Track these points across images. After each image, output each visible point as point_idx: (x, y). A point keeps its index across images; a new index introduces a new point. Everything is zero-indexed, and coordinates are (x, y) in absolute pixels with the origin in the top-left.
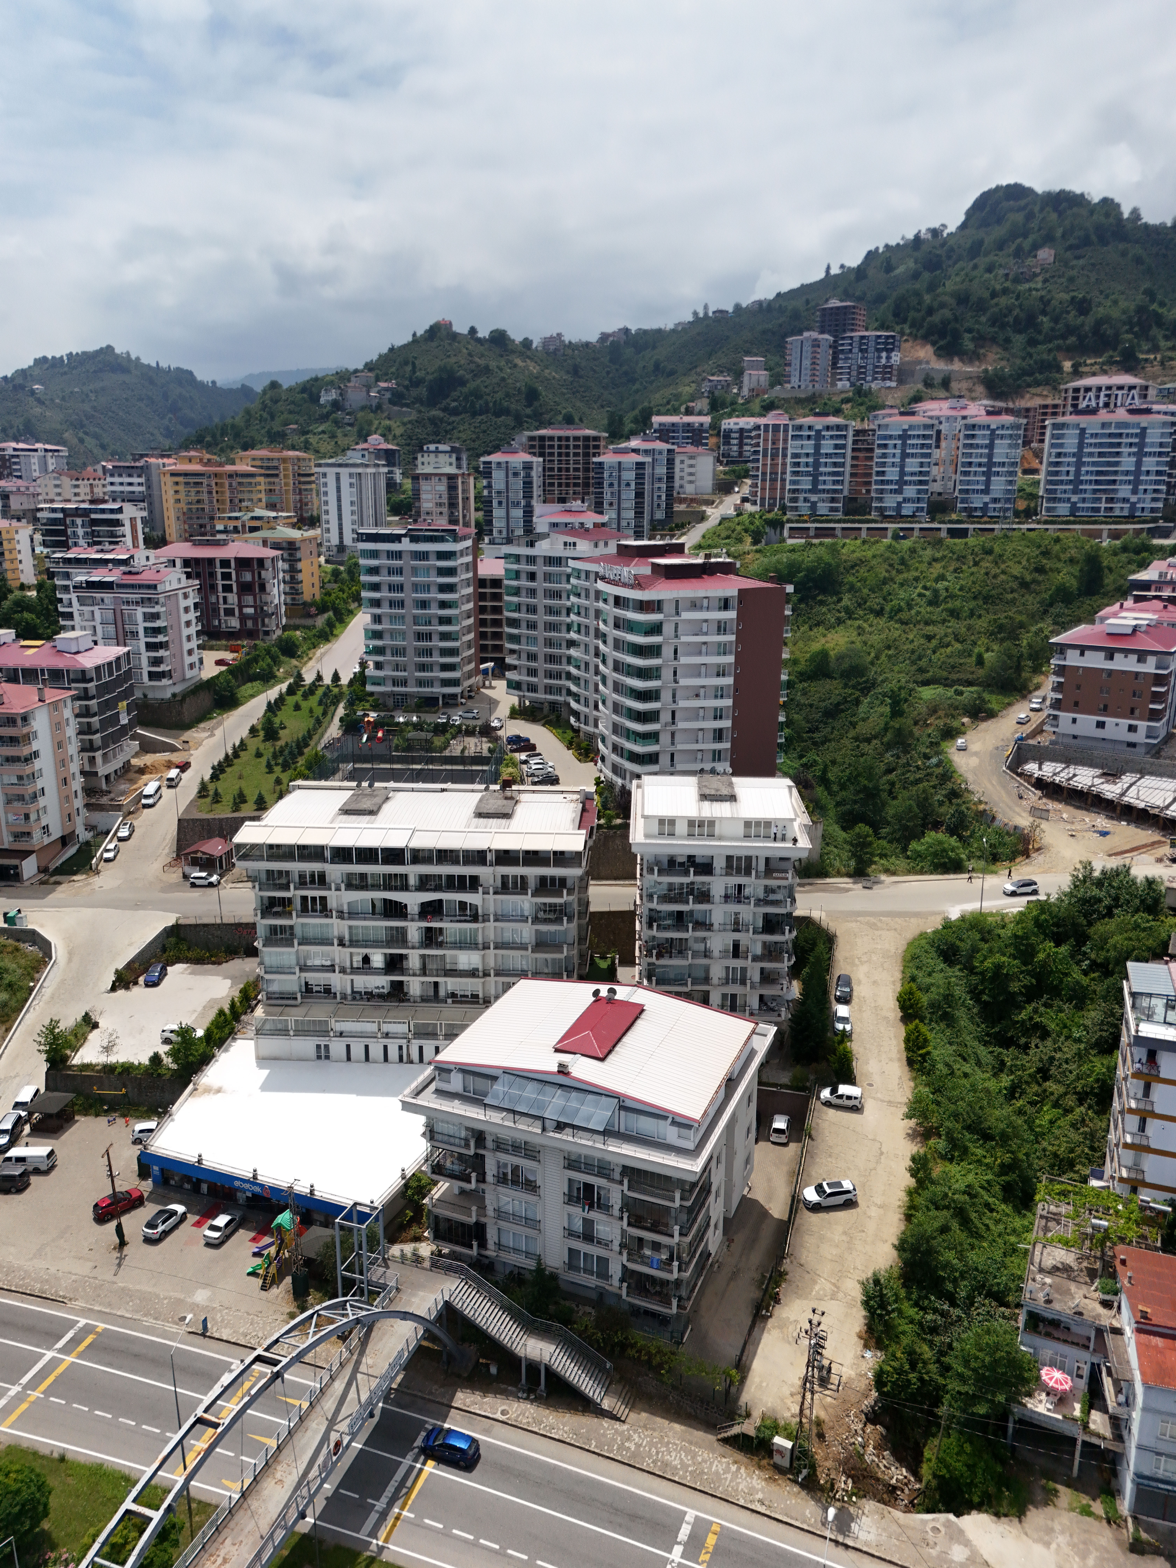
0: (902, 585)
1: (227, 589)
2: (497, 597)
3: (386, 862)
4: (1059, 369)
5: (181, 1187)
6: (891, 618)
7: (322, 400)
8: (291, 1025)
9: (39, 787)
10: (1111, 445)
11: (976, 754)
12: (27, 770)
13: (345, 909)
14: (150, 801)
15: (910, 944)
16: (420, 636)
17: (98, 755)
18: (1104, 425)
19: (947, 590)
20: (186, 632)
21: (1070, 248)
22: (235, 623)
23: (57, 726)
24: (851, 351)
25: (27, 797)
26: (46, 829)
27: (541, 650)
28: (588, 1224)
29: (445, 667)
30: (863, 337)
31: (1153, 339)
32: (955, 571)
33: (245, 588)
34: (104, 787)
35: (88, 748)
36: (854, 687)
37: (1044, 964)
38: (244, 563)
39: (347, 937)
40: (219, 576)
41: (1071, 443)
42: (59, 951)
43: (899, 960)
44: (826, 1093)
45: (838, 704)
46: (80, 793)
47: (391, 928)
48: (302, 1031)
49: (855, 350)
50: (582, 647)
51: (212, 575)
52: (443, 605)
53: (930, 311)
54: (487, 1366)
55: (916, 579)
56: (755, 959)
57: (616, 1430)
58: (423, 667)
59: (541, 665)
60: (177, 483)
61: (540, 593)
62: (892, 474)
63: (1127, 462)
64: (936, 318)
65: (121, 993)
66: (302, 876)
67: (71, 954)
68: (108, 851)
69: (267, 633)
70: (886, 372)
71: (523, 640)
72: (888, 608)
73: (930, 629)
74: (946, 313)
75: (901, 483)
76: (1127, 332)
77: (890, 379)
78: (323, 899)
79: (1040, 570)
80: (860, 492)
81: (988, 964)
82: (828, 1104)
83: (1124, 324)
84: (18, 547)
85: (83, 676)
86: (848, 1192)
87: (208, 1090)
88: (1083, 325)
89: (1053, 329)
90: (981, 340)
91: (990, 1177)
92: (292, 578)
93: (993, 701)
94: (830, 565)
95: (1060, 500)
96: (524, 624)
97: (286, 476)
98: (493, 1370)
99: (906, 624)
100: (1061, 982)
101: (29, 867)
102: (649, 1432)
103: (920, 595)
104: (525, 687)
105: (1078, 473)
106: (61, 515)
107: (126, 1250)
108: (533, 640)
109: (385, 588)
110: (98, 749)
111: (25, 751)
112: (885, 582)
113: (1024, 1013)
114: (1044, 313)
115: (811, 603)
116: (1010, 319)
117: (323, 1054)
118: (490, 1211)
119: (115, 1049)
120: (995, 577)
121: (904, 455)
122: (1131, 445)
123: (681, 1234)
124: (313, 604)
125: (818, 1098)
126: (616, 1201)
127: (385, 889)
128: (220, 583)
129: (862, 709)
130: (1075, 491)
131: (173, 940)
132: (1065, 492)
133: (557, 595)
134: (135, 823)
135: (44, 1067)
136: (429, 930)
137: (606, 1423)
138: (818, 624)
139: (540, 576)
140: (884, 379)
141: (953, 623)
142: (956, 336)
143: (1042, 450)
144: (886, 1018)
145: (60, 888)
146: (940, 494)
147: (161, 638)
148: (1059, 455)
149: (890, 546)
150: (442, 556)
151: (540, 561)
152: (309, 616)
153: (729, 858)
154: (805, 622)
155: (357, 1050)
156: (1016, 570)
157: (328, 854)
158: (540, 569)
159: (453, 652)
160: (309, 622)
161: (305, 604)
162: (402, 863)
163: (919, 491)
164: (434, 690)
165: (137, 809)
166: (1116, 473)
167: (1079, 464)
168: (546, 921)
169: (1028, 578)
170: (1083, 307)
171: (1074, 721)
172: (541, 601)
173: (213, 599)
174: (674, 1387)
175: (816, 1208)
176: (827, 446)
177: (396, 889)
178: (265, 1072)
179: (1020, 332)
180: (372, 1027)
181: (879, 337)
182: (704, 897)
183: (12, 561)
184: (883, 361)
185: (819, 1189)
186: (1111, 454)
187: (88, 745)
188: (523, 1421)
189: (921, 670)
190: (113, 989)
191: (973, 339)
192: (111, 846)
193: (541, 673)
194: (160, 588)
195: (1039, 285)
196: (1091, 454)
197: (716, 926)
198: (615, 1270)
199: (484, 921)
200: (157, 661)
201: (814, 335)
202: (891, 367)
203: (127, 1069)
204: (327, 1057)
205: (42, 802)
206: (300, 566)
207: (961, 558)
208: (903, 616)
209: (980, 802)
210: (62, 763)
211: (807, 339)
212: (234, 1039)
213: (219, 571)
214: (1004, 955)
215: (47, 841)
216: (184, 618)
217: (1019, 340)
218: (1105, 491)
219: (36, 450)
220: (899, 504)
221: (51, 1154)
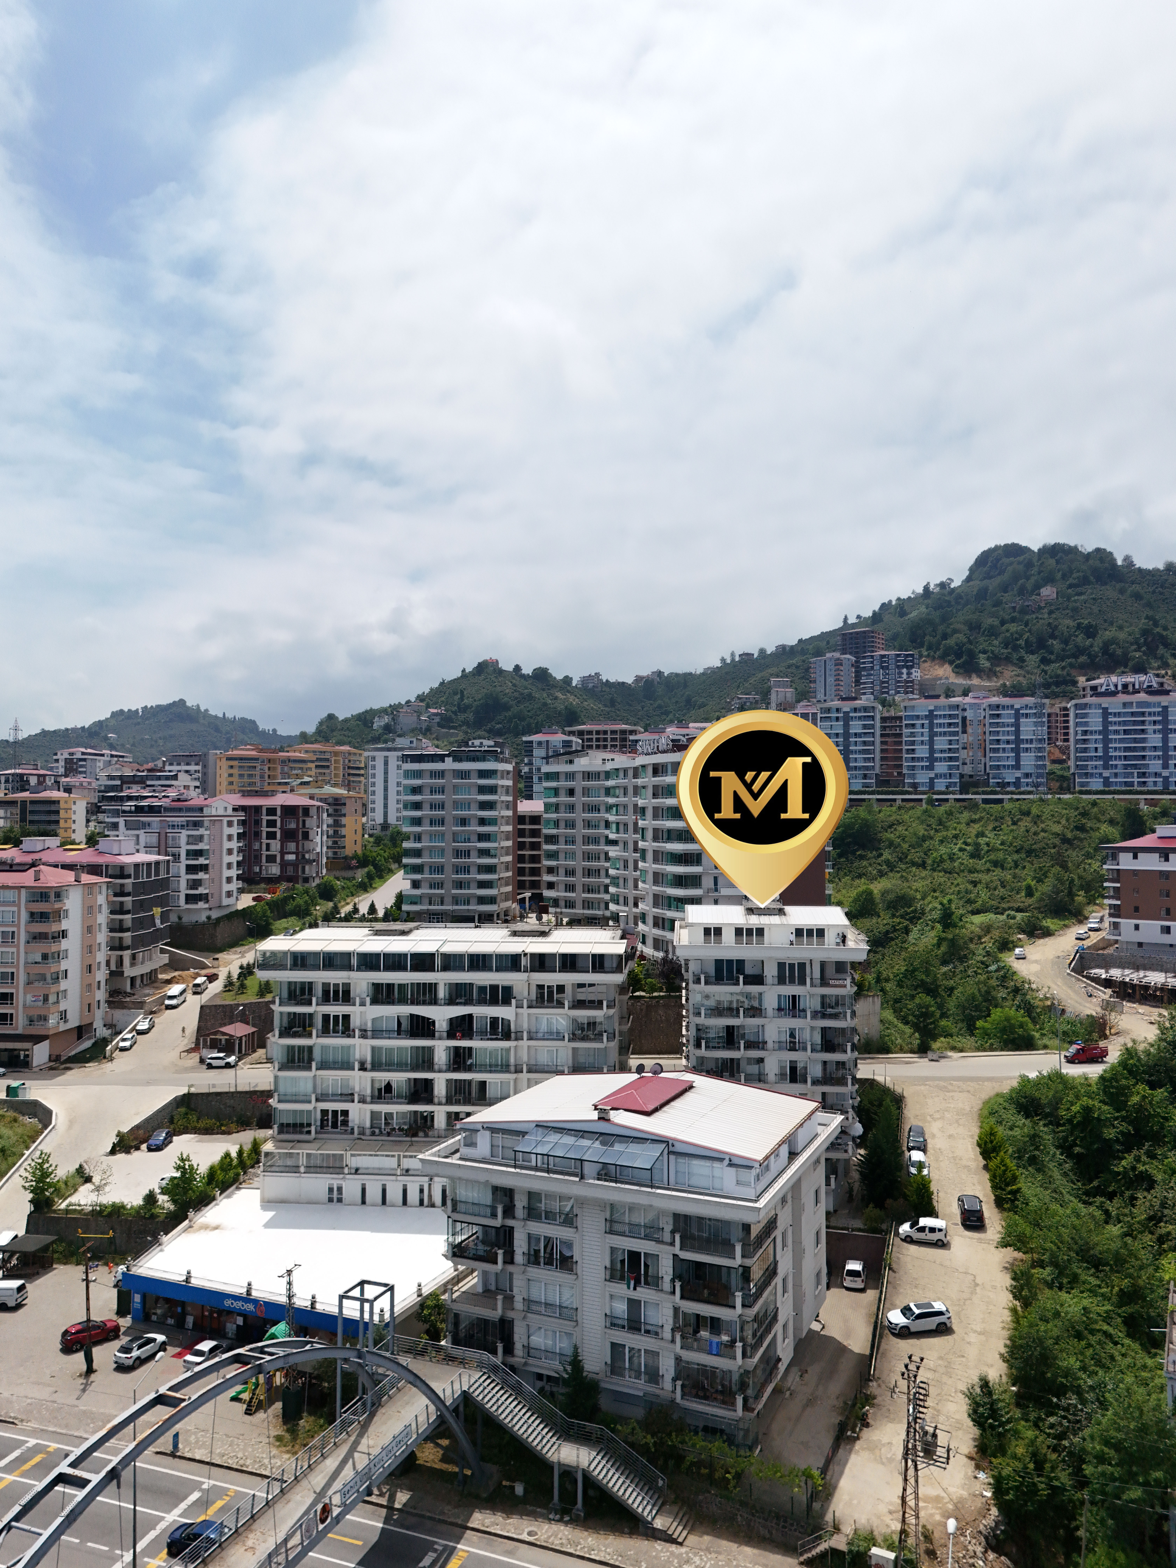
0: (942, 842)
1: (271, 836)
2: (535, 846)
3: (416, 968)
4: (1075, 683)
5: (164, 1323)
6: (934, 870)
7: (375, 726)
8: (303, 1161)
9: (63, 968)
10: (1135, 723)
11: (1036, 962)
12: (54, 948)
13: (369, 1026)
14: (173, 1002)
15: (986, 1103)
16: (458, 853)
17: (127, 954)
18: (1125, 705)
19: (988, 844)
20: (227, 859)
21: (1070, 586)
22: (275, 870)
23: (90, 910)
24: (872, 668)
25: (49, 977)
26: (63, 1016)
27: (579, 864)
28: (634, 1305)
29: (482, 885)
30: (883, 656)
31: (1162, 658)
32: (994, 829)
33: (289, 835)
34: (128, 990)
35: (117, 946)
36: (902, 917)
37: (1139, 1108)
38: (289, 811)
39: (369, 1059)
40: (264, 823)
41: (1095, 721)
42: (59, 1118)
43: (976, 1117)
44: (905, 1228)
45: (887, 932)
46: (103, 984)
47: (417, 1048)
48: (313, 1168)
49: (877, 667)
50: (621, 844)
51: (258, 823)
52: (482, 822)
53: (945, 637)
54: (513, 1488)
55: (956, 837)
56: (815, 1082)
57: (672, 1553)
58: (460, 885)
59: (579, 880)
60: (232, 767)
61: (579, 808)
62: (922, 751)
63: (1154, 739)
64: (951, 642)
65: (121, 1157)
66: (326, 987)
67: (71, 1123)
68: (124, 1040)
69: (306, 880)
70: (908, 687)
71: (562, 856)
72: (929, 862)
73: (975, 876)
74: (961, 637)
75: (932, 760)
76: (1135, 651)
77: (912, 692)
78: (346, 1018)
79: (1081, 828)
80: (891, 774)
81: (1075, 1108)
82: (908, 1240)
83: (1132, 644)
84: (74, 817)
85: (121, 872)
86: (940, 1313)
87: (206, 1227)
88: (1091, 646)
89: (1063, 650)
90: (996, 659)
91: (1109, 1307)
92: (336, 832)
93: (1048, 923)
94: (867, 820)
95: (1092, 775)
96: (562, 840)
97: (336, 769)
98: (519, 1489)
99: (950, 873)
100: (1162, 1127)
101: (40, 1053)
102: (714, 1555)
103: (961, 850)
104: (562, 903)
105: (1106, 749)
106: (118, 783)
107: (93, 1377)
108: (571, 855)
109: (426, 806)
110: (127, 948)
111: (55, 928)
112: (924, 839)
113: (1124, 1163)
114: (1053, 636)
115: (851, 857)
116: (1022, 642)
117: (335, 1197)
118: (519, 1304)
119: (107, 1189)
120: (1035, 834)
121: (932, 735)
122: (1155, 722)
123: (744, 1306)
124: (355, 856)
125: (897, 1234)
126: (666, 1269)
127: (412, 1003)
128: (265, 829)
129: (911, 938)
130: (1106, 767)
131: (182, 1110)
132: (1096, 767)
133: (595, 808)
134: (156, 1021)
135: (28, 1208)
136: (457, 1049)
137: (659, 1546)
138: (860, 876)
139: (578, 791)
140: (907, 693)
141: (998, 871)
142: (972, 655)
143: (1068, 748)
144: (965, 1167)
145: (70, 1073)
146: (971, 776)
147: (202, 861)
148: (1085, 733)
149: (926, 811)
150: (483, 774)
151: (579, 777)
152: (349, 868)
153: (781, 966)
154: (846, 875)
155: (374, 1193)
156: (1057, 828)
157: (354, 961)
158: (578, 784)
159: (491, 869)
160: (349, 874)
161: (346, 858)
162: (432, 969)
163: (950, 768)
164: (470, 907)
165: (160, 1010)
166: (1144, 749)
167: (1106, 741)
168: (584, 1039)
169: (1069, 835)
170: (1090, 632)
171: (1137, 927)
172: (579, 816)
173: (256, 846)
174: (743, 1504)
175: (904, 1333)
176: (856, 727)
177: (424, 1003)
178: (270, 1214)
179: (1032, 653)
180: (392, 1163)
181: (898, 655)
182: (755, 1011)
183: (66, 830)
184: (905, 676)
185: (906, 1311)
186: (1136, 732)
187: (117, 944)
188: (556, 1543)
189: (970, 902)
190: (113, 1152)
191: (988, 659)
192: (129, 1036)
193: (579, 888)
194: (206, 811)
195: (1046, 616)
196: (1116, 732)
197: (770, 1045)
198: (667, 1367)
199: (516, 1039)
200: (195, 884)
201: (837, 655)
202: (912, 682)
203: (117, 1210)
204: (340, 1200)
205: (63, 985)
206: (344, 820)
207: (1000, 819)
208: (947, 865)
209: (1047, 998)
210: (89, 949)
211: (830, 659)
212: (238, 1188)
213: (265, 818)
214: (1092, 1099)
215: (63, 1027)
216: (227, 845)
217: (1032, 660)
218: (1135, 766)
219: (103, 755)
220: (932, 780)
221: (21, 1288)
